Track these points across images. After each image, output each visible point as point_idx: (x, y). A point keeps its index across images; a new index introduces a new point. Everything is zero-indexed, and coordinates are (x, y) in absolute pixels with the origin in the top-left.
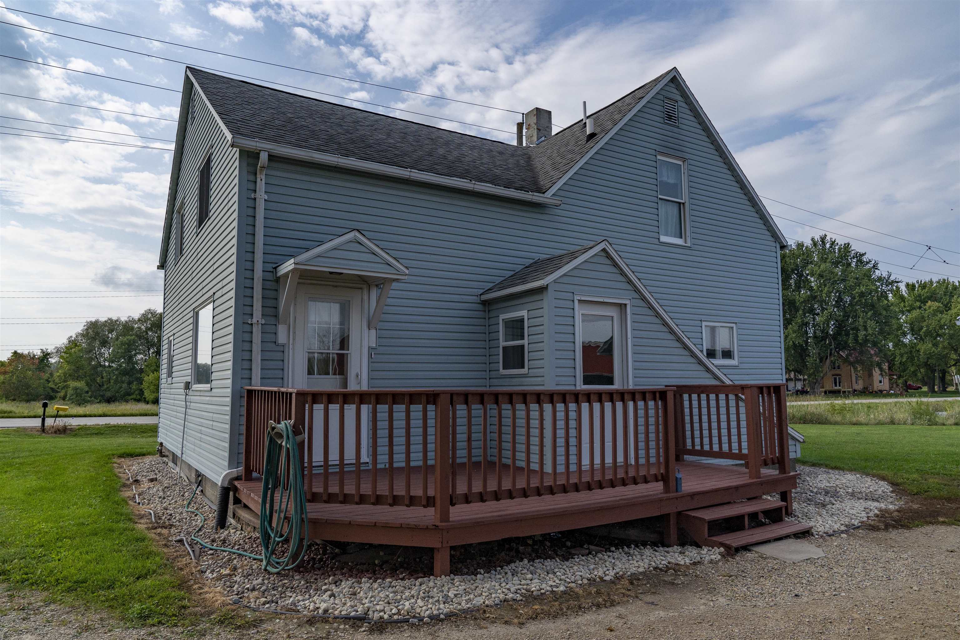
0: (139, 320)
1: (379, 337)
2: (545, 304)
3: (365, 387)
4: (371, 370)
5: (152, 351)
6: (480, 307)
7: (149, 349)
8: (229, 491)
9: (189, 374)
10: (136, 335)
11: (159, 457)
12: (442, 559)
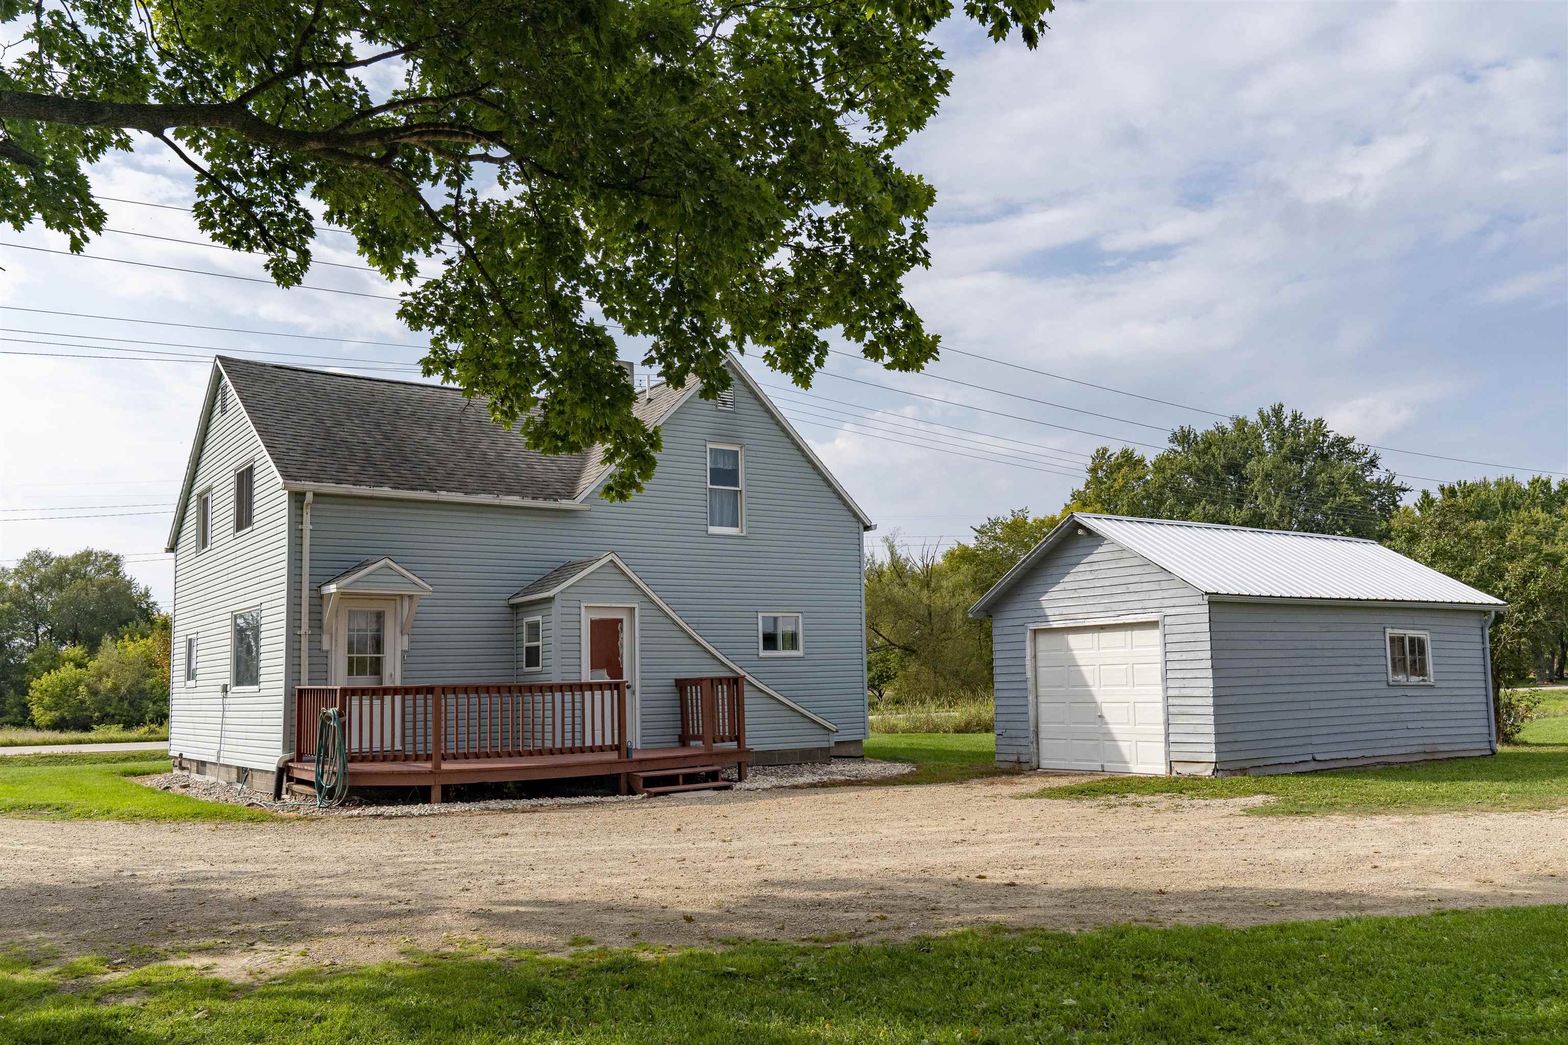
0: (17, 572)
1: (411, 642)
2: (553, 611)
3: (398, 683)
4: (403, 670)
5: (41, 631)
6: (508, 610)
7: (37, 627)
8: (283, 772)
9: (226, 677)
10: (11, 600)
11: (176, 772)
12: (436, 793)
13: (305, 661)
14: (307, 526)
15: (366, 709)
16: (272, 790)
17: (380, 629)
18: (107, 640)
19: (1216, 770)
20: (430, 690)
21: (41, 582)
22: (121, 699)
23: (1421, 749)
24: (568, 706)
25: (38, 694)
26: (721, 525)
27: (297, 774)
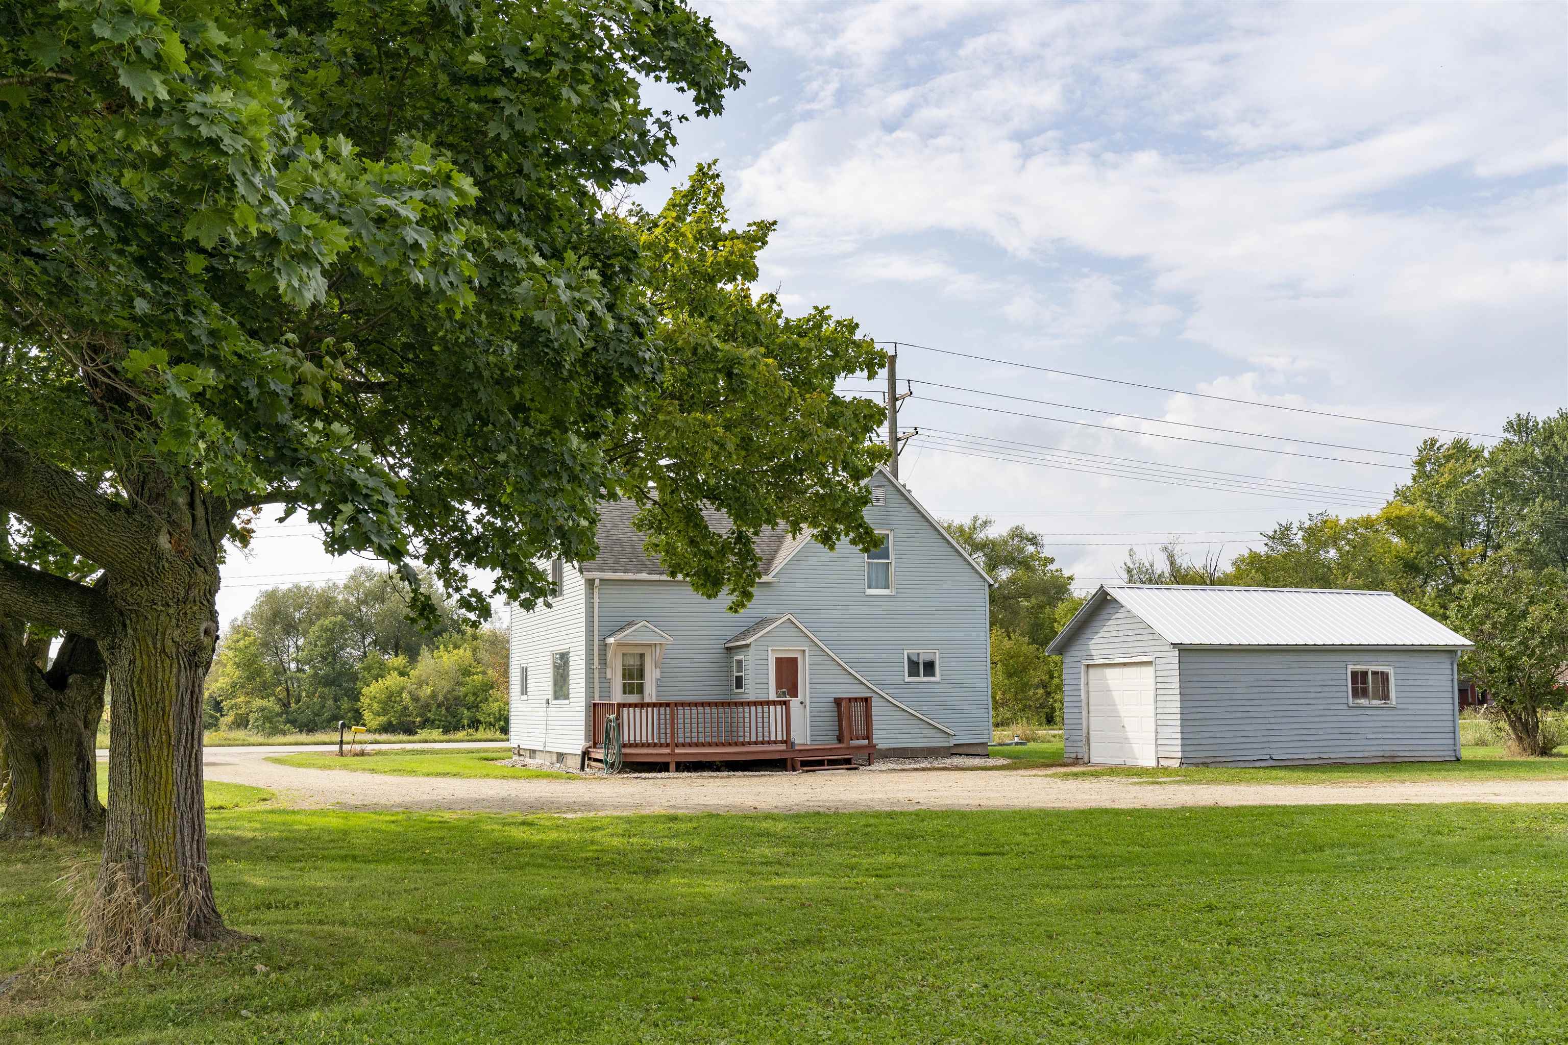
0: (346, 587)
1: (661, 673)
2: (751, 652)
3: (654, 701)
4: (657, 691)
5: (367, 641)
6: (725, 651)
7: (364, 637)
8: (585, 754)
9: (549, 695)
10: (341, 613)
11: (516, 758)
12: (672, 766)
13: (597, 685)
14: (596, 600)
15: (632, 716)
16: (579, 766)
17: (642, 665)
18: (424, 651)
19: (1182, 763)
20: (668, 705)
21: (366, 596)
22: (439, 706)
23: (1381, 754)
24: (760, 715)
25: (368, 700)
26: (877, 587)
27: (594, 756)
